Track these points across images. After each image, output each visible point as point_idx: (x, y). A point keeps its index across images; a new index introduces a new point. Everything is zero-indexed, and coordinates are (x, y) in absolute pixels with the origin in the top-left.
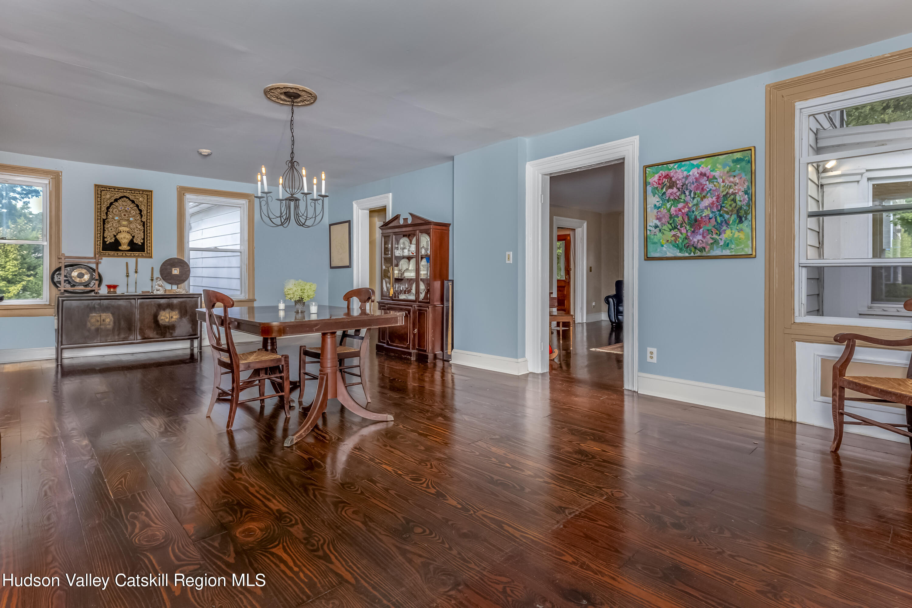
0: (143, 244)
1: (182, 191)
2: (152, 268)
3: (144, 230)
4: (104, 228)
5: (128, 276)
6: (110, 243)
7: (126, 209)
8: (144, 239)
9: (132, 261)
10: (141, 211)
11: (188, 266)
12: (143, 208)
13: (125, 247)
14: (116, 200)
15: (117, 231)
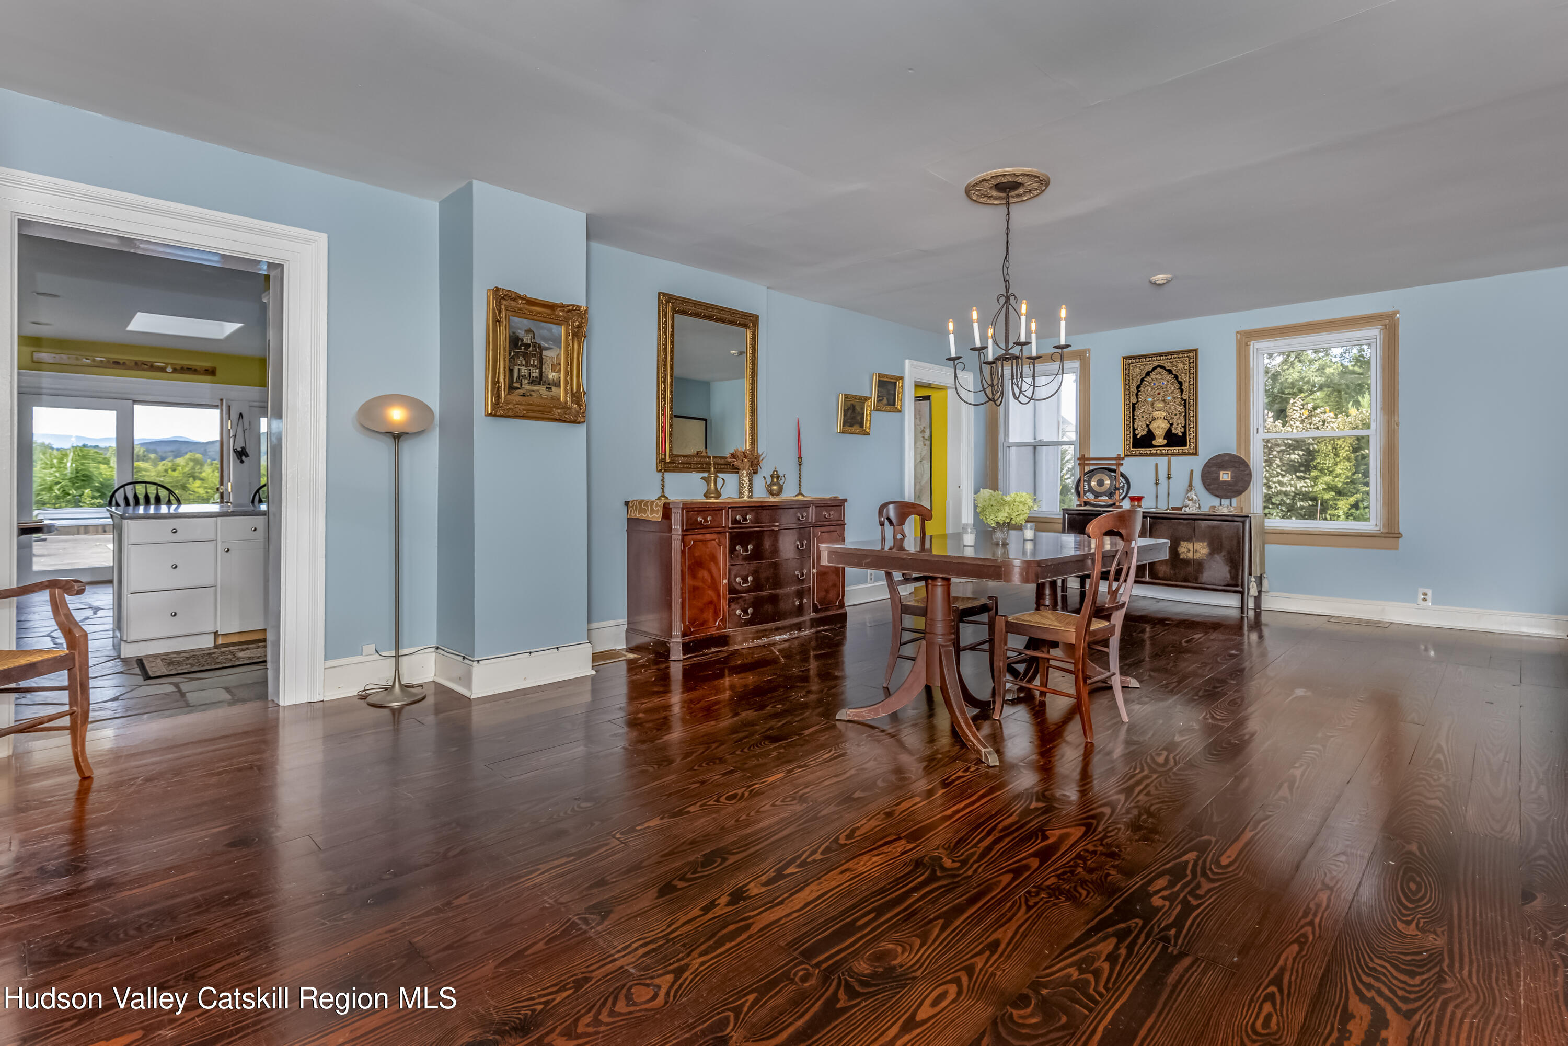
0: (1184, 433)
1: (1246, 337)
2: (1192, 471)
3: (1186, 412)
4: (1133, 415)
5: (1157, 484)
6: (1142, 436)
7: (1161, 384)
8: (1185, 427)
9: (1162, 461)
10: (1180, 383)
11: (1247, 466)
12: (1183, 377)
13: (1160, 441)
14: (1148, 374)
15: (1150, 419)
